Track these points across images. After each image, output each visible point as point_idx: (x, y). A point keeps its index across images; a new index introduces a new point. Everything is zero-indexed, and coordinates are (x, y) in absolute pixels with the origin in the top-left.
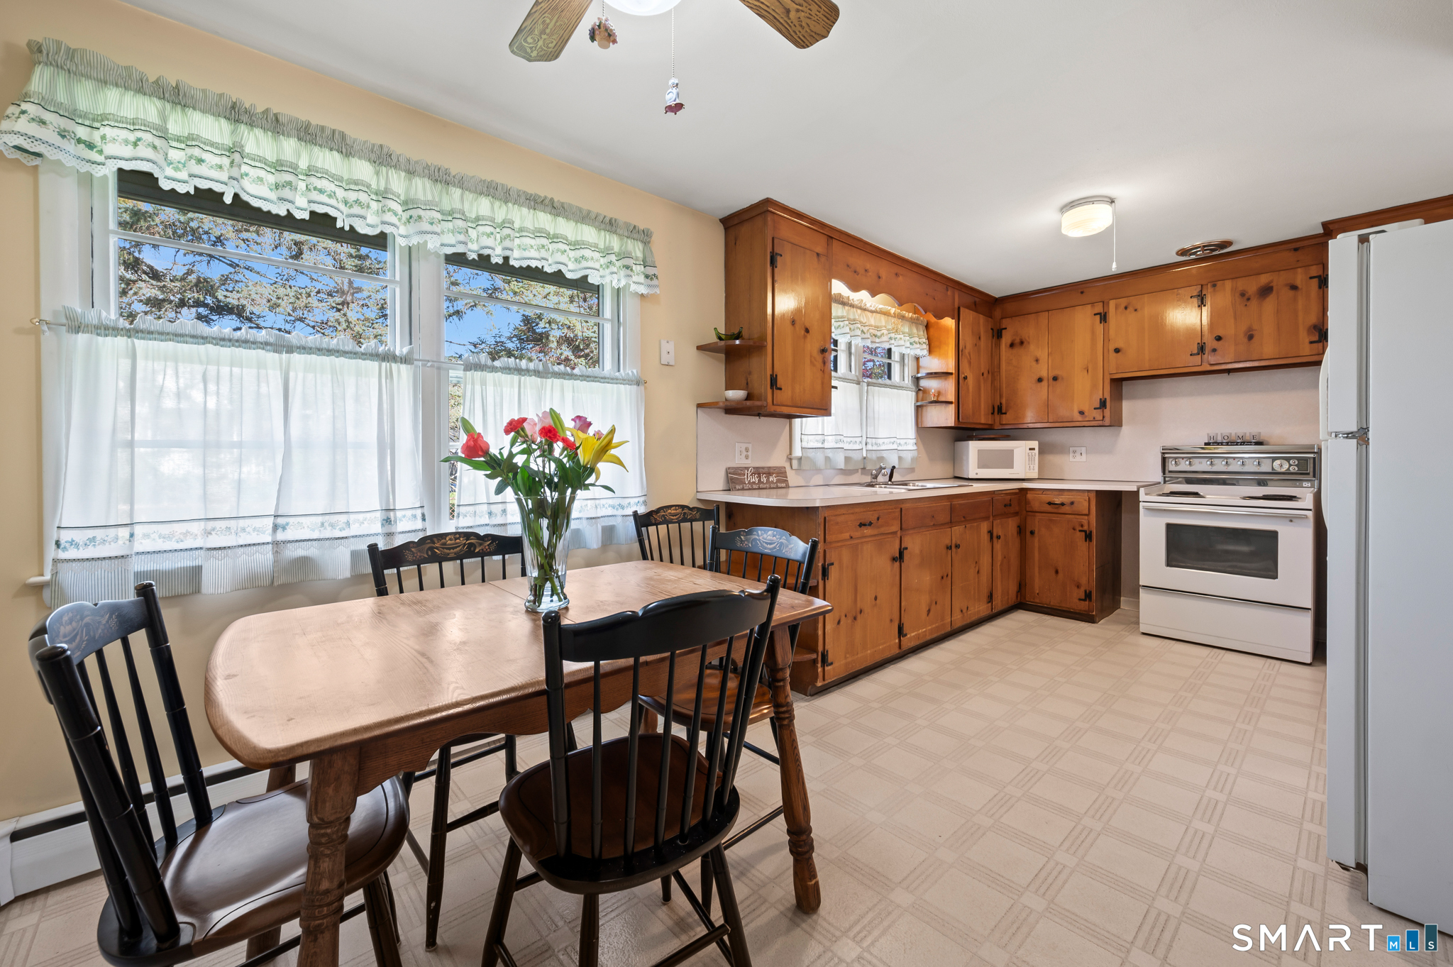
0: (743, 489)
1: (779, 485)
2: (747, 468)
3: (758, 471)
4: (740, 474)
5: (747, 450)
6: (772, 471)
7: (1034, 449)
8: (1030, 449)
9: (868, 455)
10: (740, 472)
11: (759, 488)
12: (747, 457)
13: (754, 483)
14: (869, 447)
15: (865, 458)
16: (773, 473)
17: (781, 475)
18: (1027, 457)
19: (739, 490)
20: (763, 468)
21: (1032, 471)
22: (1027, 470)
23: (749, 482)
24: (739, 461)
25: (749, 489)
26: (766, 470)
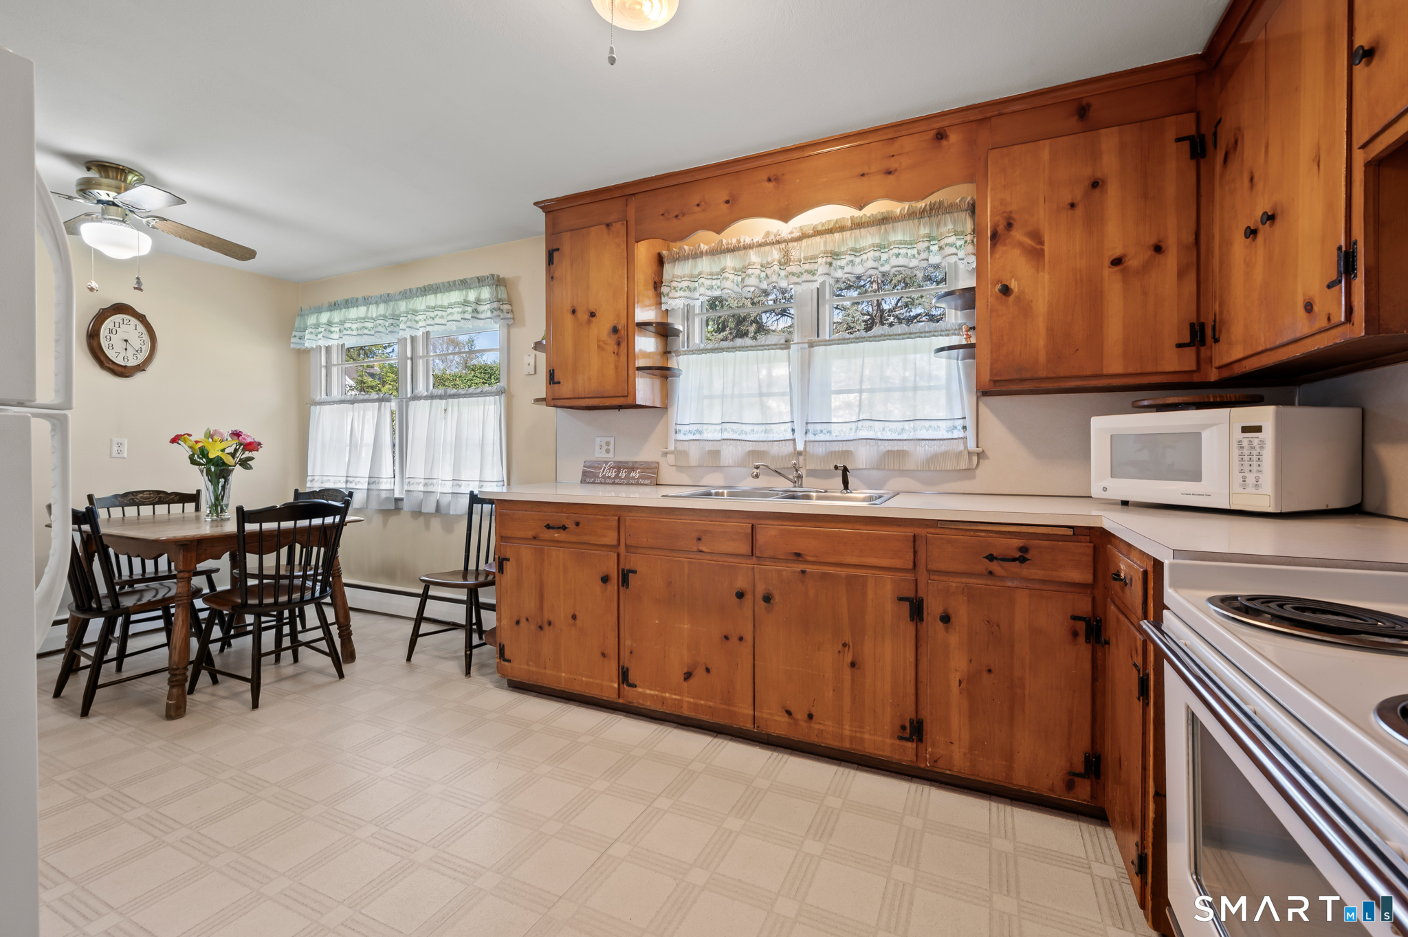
0: (594, 483)
1: (641, 481)
2: (606, 463)
3: (619, 466)
4: (595, 468)
5: (608, 444)
6: (637, 466)
7: (1258, 429)
8: (1245, 430)
9: (808, 449)
10: (596, 465)
11: (613, 483)
12: (608, 451)
13: (609, 477)
14: (811, 437)
15: (800, 453)
16: (637, 469)
17: (648, 471)
18: (1236, 452)
19: (588, 483)
20: (626, 463)
21: (1250, 490)
22: (1237, 488)
23: (604, 477)
24: (599, 455)
25: (601, 483)
26: (630, 465)
